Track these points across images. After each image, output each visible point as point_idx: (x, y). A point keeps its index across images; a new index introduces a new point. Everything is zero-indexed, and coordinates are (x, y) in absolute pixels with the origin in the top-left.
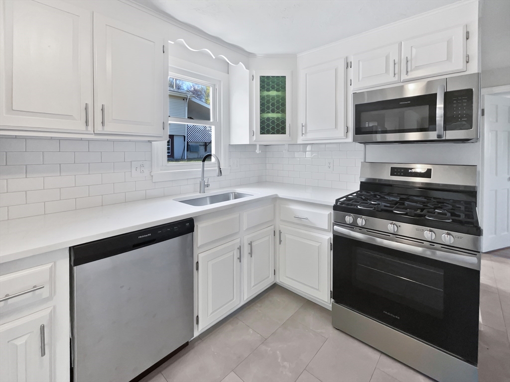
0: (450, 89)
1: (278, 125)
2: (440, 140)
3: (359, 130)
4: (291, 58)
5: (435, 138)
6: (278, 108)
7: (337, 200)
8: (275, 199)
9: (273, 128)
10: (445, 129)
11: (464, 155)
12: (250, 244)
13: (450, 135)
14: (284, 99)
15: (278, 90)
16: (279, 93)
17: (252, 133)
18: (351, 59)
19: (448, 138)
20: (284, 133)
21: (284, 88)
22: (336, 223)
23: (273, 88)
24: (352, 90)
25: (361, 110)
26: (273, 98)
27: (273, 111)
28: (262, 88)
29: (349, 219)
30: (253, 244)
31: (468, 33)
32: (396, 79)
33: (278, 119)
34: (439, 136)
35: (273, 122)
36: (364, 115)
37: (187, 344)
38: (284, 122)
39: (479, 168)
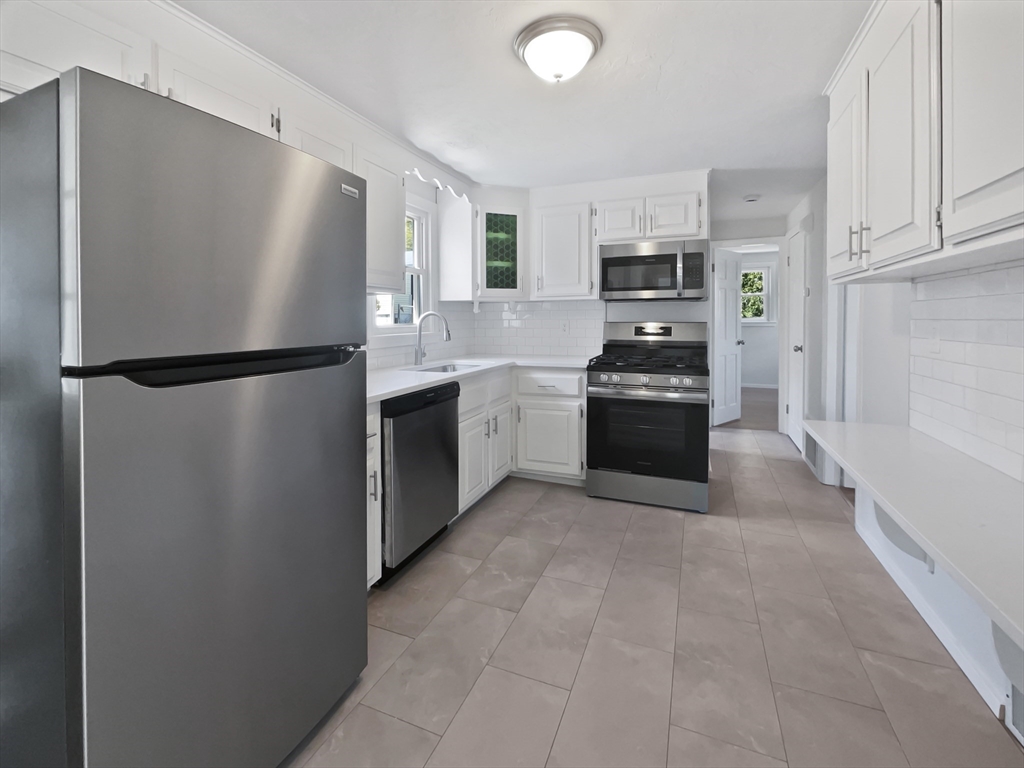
0: (689, 250)
1: (508, 277)
2: (680, 298)
3: (605, 286)
4: (523, 192)
5: (676, 296)
6: (508, 255)
7: (591, 361)
8: (513, 368)
9: (502, 281)
10: (684, 288)
11: (696, 312)
12: (495, 419)
13: (689, 293)
14: (514, 244)
15: (507, 233)
16: (509, 236)
17: (475, 287)
18: (596, 206)
19: (686, 296)
20: (515, 287)
21: (514, 230)
22: (590, 383)
23: (502, 230)
24: (597, 242)
25: (607, 264)
26: (502, 242)
27: (502, 259)
28: (489, 228)
29: (604, 377)
30: (498, 419)
31: (700, 201)
32: (642, 235)
33: (508, 269)
34: (679, 294)
35: (502, 273)
36: (611, 270)
37: (446, 527)
38: (514, 274)
39: (709, 325)
